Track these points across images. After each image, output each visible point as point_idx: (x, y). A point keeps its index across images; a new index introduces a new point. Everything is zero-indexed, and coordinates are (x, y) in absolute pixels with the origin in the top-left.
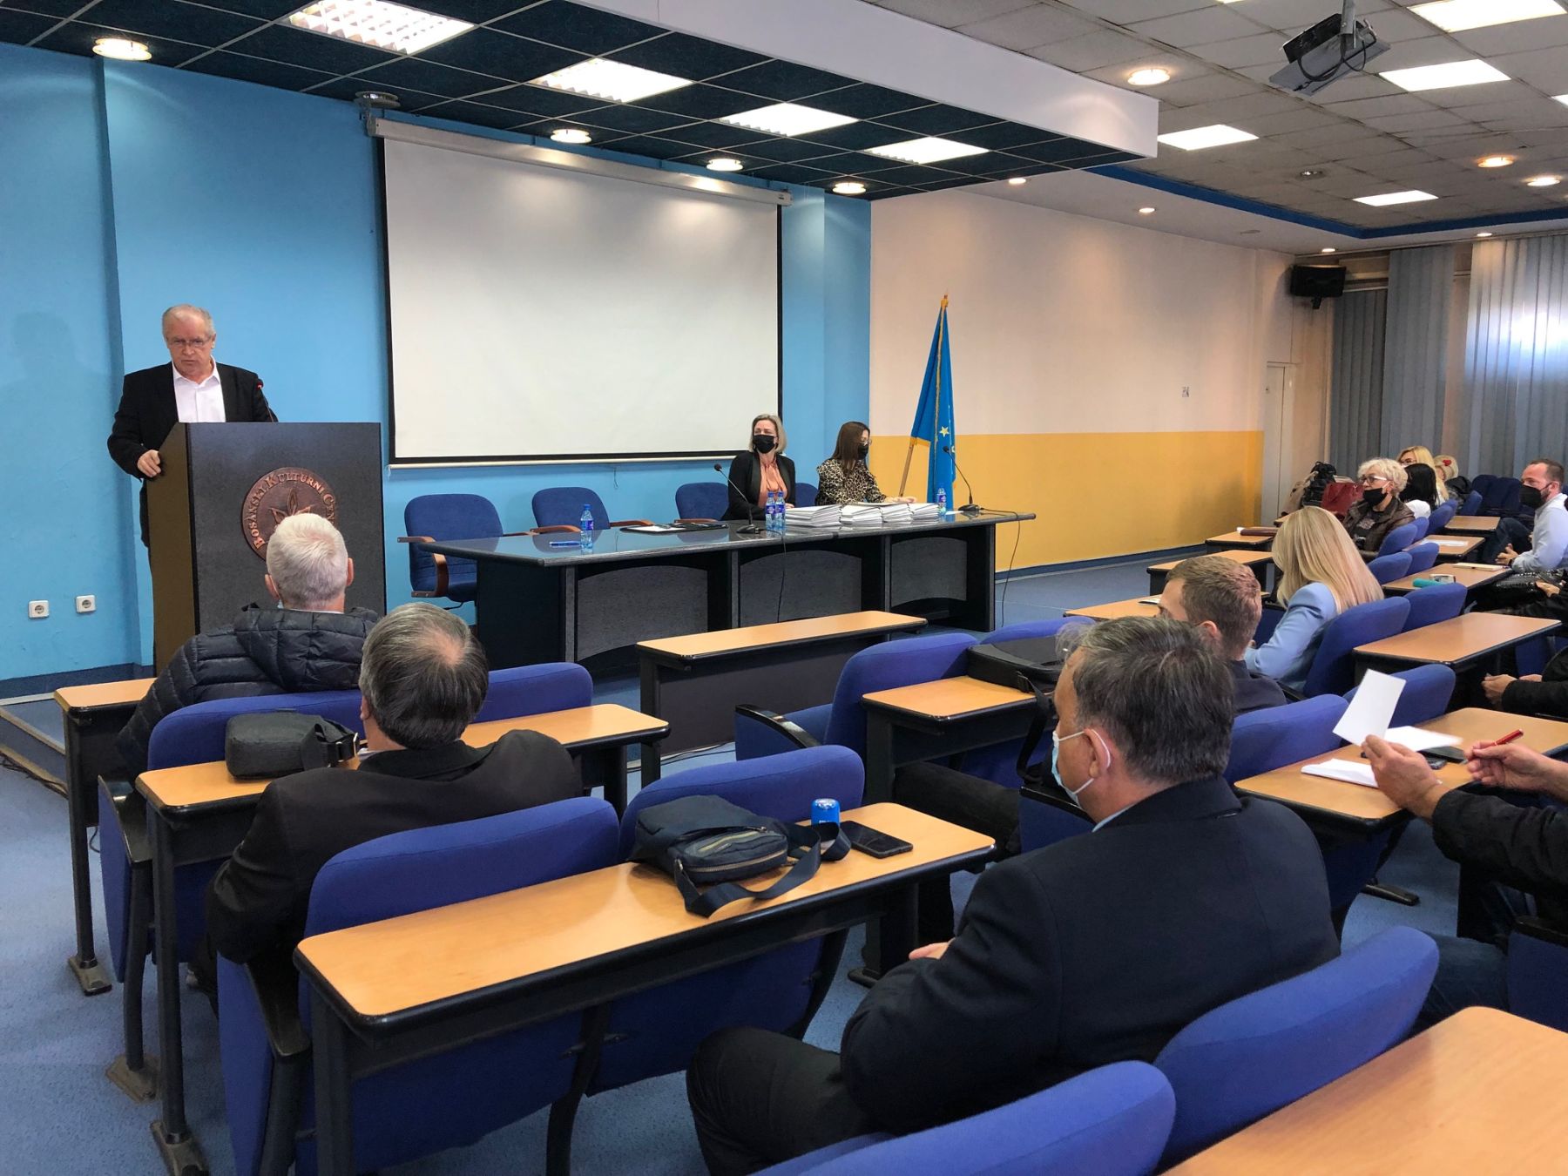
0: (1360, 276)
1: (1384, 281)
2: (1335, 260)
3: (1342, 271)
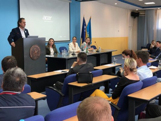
0: (141, 14)
2: (138, 11)
3: (139, 13)
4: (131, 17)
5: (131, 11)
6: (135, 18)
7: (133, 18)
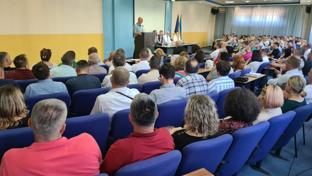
0: (220, 10)
1: (226, 11)
2: (217, 8)
3: (218, 10)
4: (211, 14)
5: (212, 8)
6: (214, 14)
7: (213, 14)
